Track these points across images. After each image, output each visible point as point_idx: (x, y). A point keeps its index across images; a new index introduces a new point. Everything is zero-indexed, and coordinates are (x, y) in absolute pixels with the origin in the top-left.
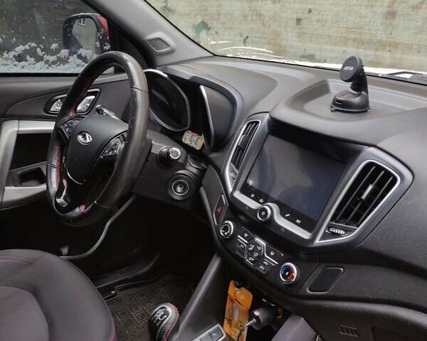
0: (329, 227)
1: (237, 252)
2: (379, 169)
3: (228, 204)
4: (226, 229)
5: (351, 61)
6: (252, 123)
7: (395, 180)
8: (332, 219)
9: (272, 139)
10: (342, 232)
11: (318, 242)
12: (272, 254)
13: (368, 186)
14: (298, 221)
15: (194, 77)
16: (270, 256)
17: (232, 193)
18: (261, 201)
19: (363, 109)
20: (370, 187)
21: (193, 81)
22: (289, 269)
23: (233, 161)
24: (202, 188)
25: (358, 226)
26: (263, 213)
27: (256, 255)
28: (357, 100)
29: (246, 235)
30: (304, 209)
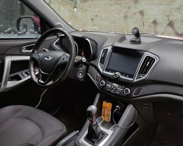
0: (138, 76)
1: (107, 90)
2: (150, 57)
3: (100, 76)
4: (102, 83)
5: (135, 28)
6: (105, 50)
7: (155, 60)
8: (138, 74)
9: (113, 53)
10: (142, 76)
11: (135, 81)
12: (120, 87)
13: (148, 62)
14: (128, 76)
15: (83, 36)
16: (119, 88)
17: (103, 72)
18: (114, 72)
19: (139, 43)
20: (149, 63)
21: (83, 37)
22: (127, 90)
23: (101, 62)
24: (88, 73)
25: (146, 74)
26: (116, 75)
27: (115, 89)
28: (138, 40)
29: (110, 84)
30: (129, 72)
